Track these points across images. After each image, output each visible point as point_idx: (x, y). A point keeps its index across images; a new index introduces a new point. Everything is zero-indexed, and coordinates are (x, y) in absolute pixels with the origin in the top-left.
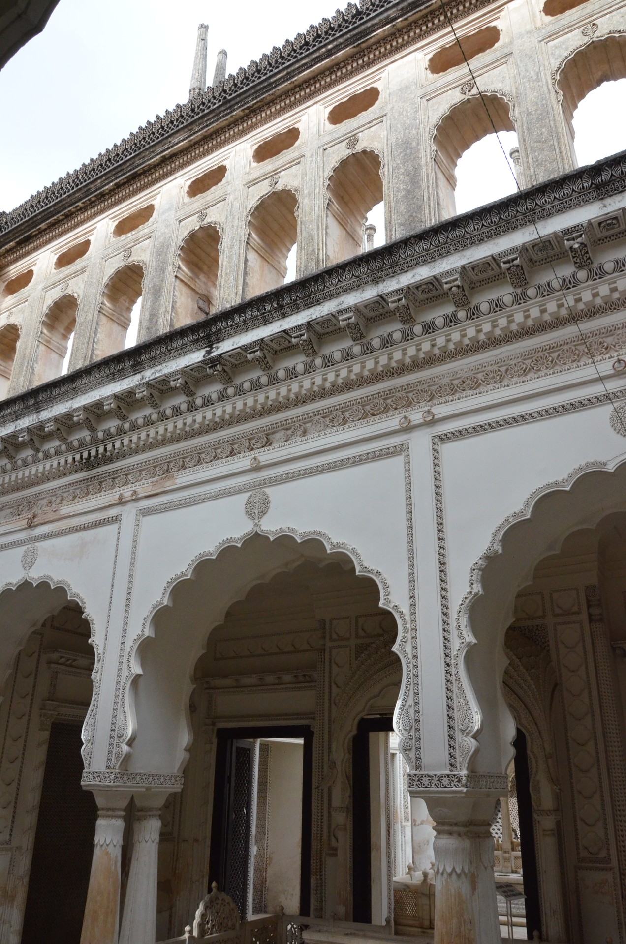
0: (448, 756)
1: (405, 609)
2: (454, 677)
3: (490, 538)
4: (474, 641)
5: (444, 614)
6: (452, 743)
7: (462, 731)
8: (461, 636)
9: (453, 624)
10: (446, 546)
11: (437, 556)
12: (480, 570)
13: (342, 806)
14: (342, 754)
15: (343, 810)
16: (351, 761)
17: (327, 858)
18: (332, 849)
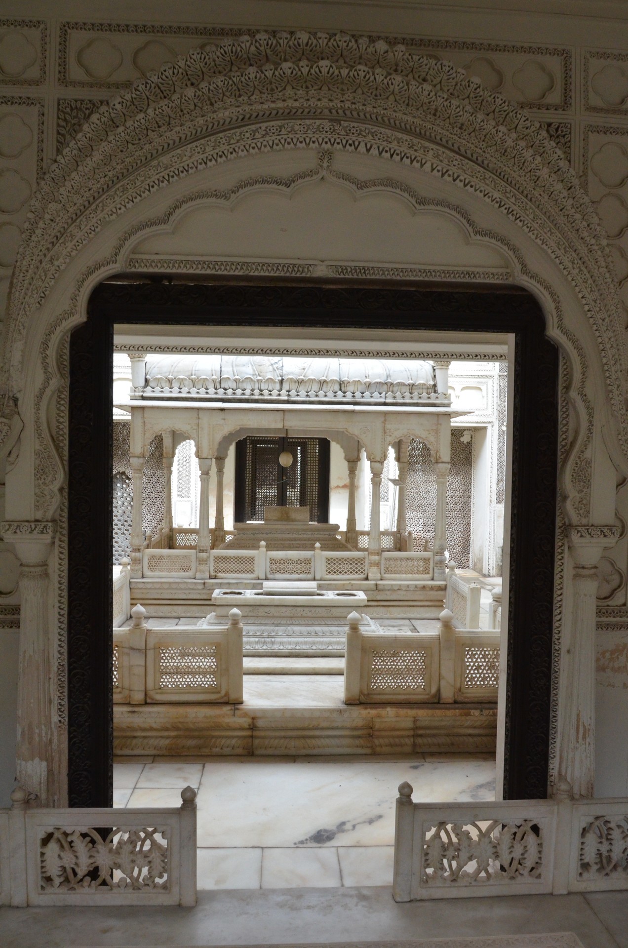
13: (39, 515)
14: (40, 377)
15: (40, 527)
16: (66, 394)
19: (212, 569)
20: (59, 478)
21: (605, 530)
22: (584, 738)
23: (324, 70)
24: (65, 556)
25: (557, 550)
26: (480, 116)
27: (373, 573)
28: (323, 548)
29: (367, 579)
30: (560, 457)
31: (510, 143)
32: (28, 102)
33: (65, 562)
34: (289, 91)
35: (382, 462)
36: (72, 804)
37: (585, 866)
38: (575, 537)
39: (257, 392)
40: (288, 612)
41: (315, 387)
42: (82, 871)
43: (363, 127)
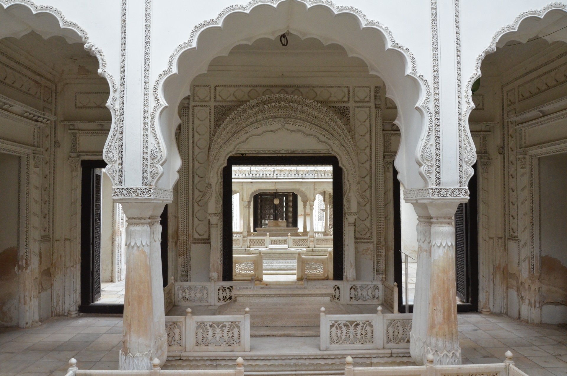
0: (459, 177)
1: (429, 78)
2: (463, 128)
3: (491, 40)
4: (475, 107)
5: (459, 86)
6: (461, 169)
7: (467, 162)
8: (467, 103)
9: (464, 93)
10: (461, 39)
11: (456, 45)
12: (482, 60)
13: (216, 212)
14: (216, 179)
15: (217, 215)
16: (222, 183)
17: (192, 245)
18: (195, 239)
19: (248, 244)
21: (354, 213)
22: (352, 267)
23: (282, 104)
24: (222, 222)
25: (344, 219)
26: (320, 114)
27: (311, 245)
28: (291, 236)
29: (309, 247)
30: (343, 196)
31: (327, 120)
32: (207, 106)
33: (222, 224)
34: (274, 111)
35: (313, 201)
36: (224, 281)
37: (351, 298)
38: (347, 215)
39: (265, 175)
40: (278, 255)
41: (287, 173)
42: (228, 297)
43: (291, 119)
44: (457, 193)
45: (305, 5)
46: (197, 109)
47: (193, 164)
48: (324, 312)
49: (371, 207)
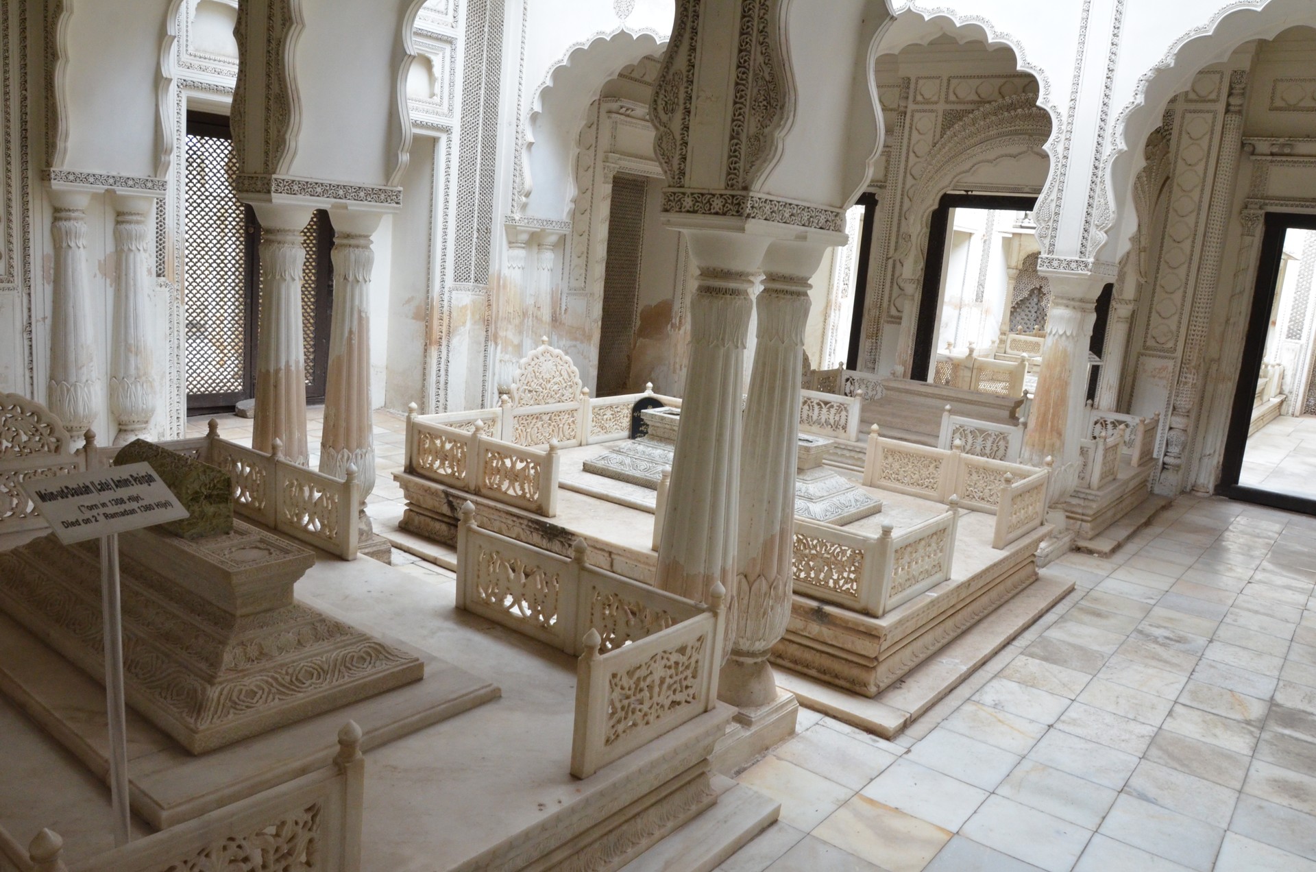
0: (1080, 245)
1: (1064, 111)
2: (1099, 179)
3: (1166, 51)
4: (1125, 148)
5: (1102, 120)
6: (1086, 235)
7: (1097, 226)
8: (1114, 143)
9: (1109, 130)
10: (1118, 52)
11: (1108, 62)
12: (1147, 81)
13: (913, 278)
14: (919, 228)
15: (913, 281)
16: (927, 235)
17: (886, 324)
18: (892, 317)
20: (922, 265)
24: (921, 294)
32: (932, 111)
33: (920, 296)
36: (912, 378)
44: (1074, 265)
45: (922, 17)
46: (917, 115)
47: (902, 202)
48: (949, 411)
49: (1184, 297)
